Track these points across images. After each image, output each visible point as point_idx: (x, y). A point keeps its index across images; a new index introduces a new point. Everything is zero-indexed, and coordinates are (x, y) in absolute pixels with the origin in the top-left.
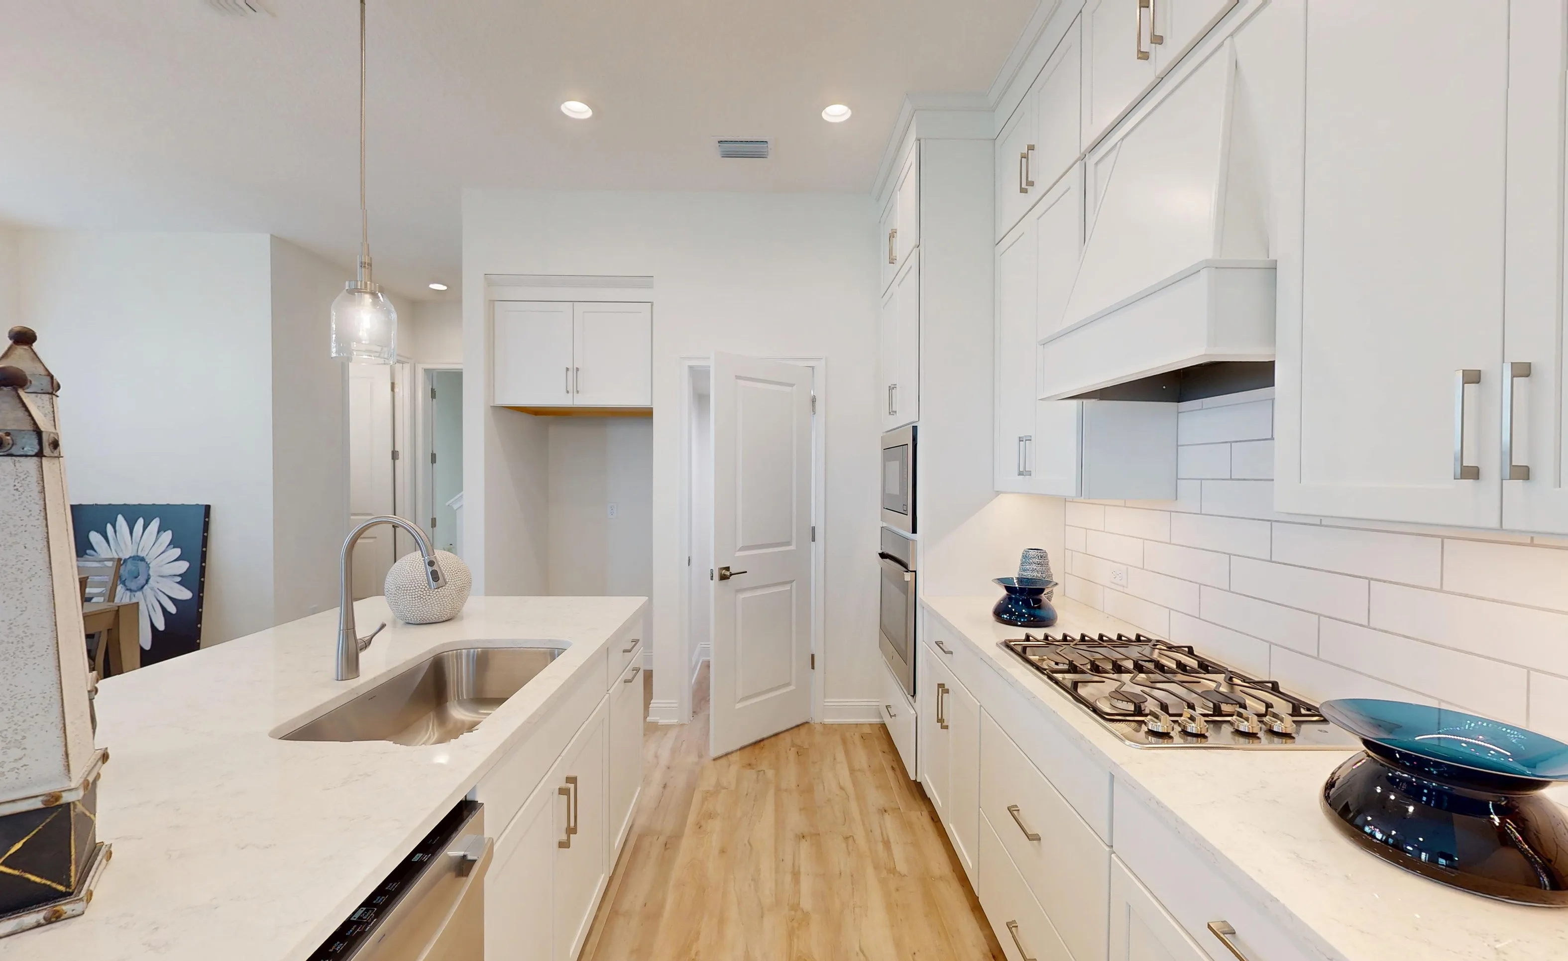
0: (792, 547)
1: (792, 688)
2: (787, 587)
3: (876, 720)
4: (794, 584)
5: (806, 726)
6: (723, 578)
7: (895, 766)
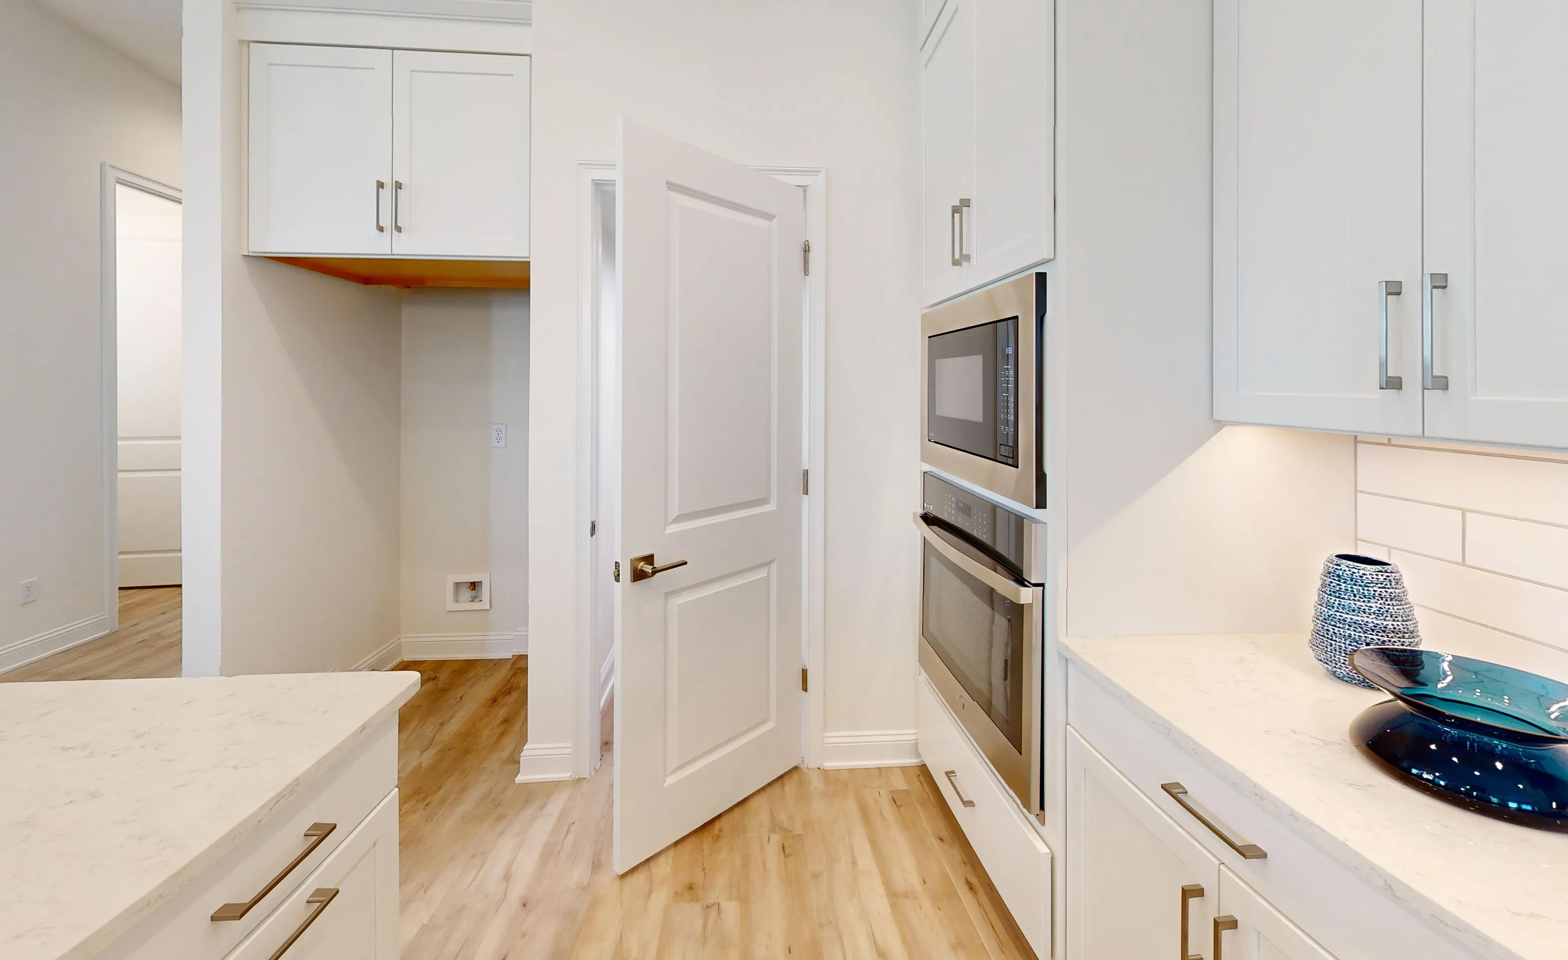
0: (771, 507)
1: (770, 725)
2: (761, 574)
3: (910, 761)
4: (774, 566)
5: (796, 776)
6: (638, 576)
7: (974, 881)
